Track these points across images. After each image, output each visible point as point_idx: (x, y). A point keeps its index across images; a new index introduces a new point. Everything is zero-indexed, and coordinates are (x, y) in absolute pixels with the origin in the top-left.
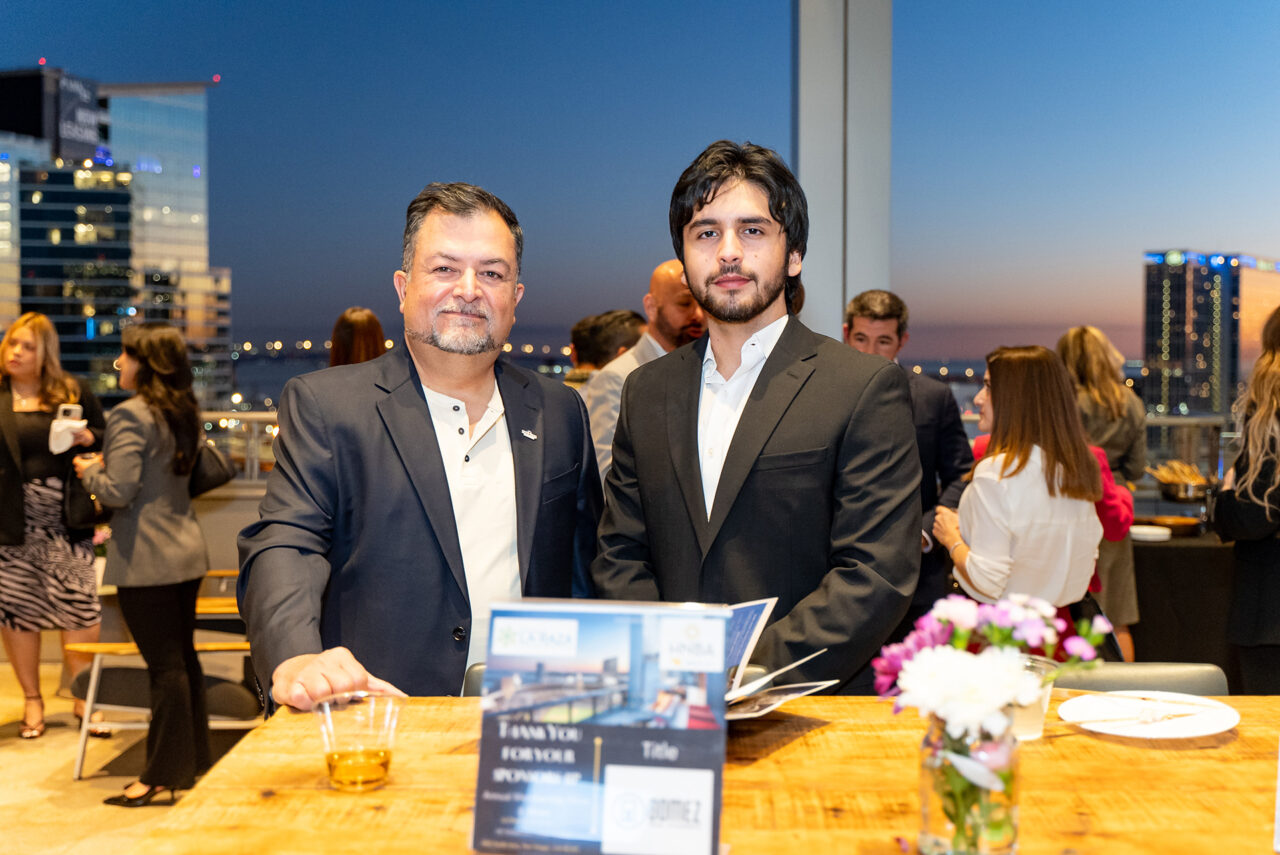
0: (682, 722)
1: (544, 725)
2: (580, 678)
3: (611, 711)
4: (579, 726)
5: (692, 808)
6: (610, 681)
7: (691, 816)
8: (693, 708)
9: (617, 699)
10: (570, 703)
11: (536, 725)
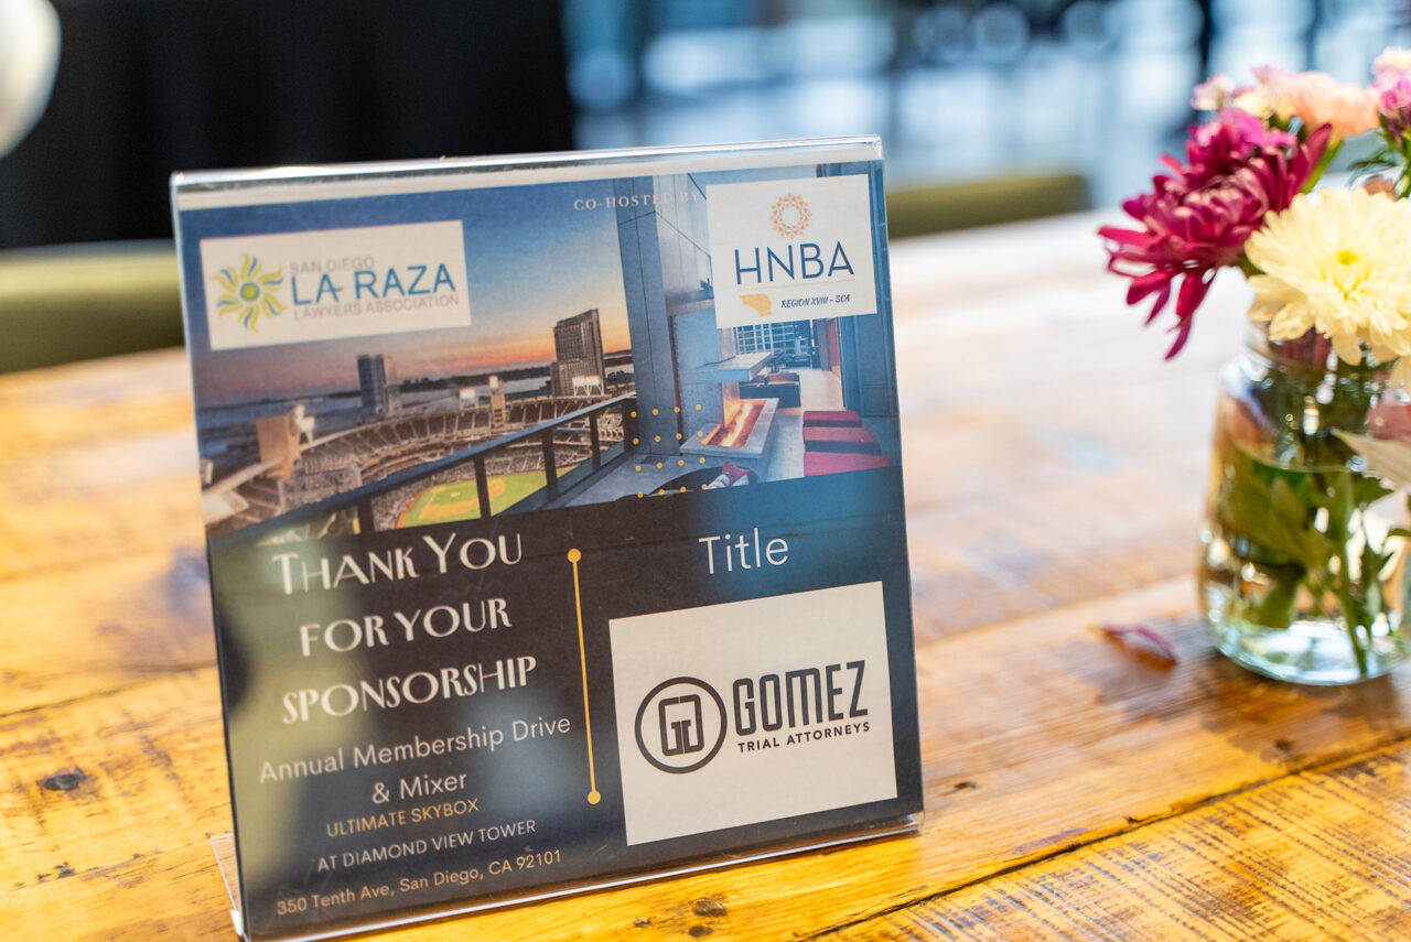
0: (792, 464)
1: (410, 538)
2: (494, 382)
3: (598, 467)
4: (515, 520)
5: (844, 679)
6: (585, 382)
7: (842, 704)
8: (813, 420)
9: (610, 426)
10: (479, 463)
11: (387, 542)
